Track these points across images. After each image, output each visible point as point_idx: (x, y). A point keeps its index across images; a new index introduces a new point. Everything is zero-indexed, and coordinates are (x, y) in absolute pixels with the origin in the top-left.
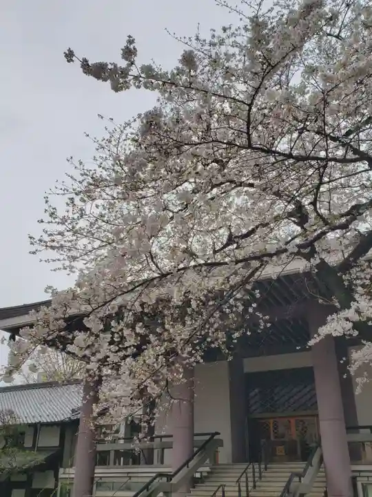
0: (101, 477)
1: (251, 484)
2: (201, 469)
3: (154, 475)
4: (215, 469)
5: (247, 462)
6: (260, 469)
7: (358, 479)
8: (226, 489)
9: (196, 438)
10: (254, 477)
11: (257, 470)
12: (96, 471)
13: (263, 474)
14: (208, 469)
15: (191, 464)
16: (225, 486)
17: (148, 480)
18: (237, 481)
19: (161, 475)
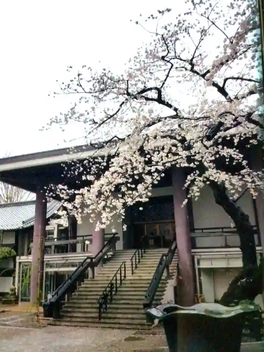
0: (49, 261)
1: (137, 261)
2: (109, 254)
3: (86, 258)
4: (116, 253)
5: (135, 248)
6: (142, 252)
7: (195, 256)
8: (126, 263)
9: (106, 236)
10: (139, 257)
11: (140, 253)
12: (45, 257)
13: (143, 255)
14: (111, 253)
15: (104, 251)
16: (125, 262)
17: (82, 261)
18: (131, 259)
19: (88, 258)
